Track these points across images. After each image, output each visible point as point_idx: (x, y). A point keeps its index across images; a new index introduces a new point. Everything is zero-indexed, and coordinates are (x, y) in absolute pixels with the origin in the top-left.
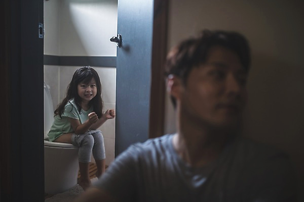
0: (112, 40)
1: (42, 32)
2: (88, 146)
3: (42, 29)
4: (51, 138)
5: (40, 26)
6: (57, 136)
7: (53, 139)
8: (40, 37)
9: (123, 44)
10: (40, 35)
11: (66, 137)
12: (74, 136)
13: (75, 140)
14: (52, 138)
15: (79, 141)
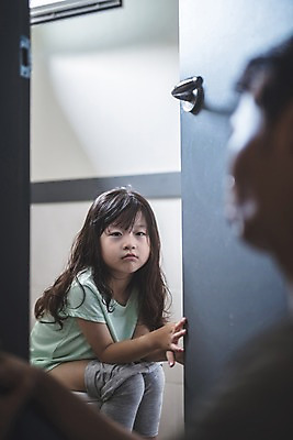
5: (23, 44)
13: (96, 381)
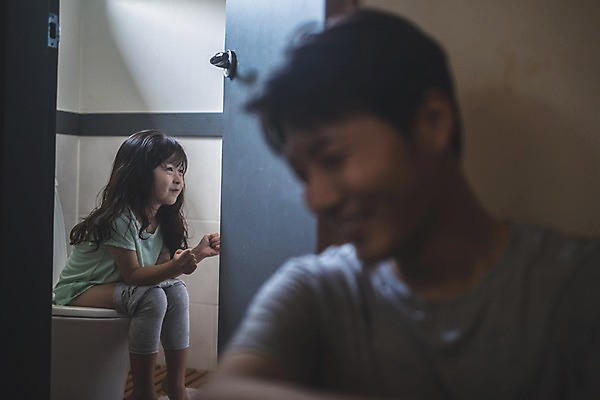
0: (215, 61)
1: (54, 34)
2: (153, 313)
3: (54, 28)
4: (61, 299)
5: (50, 20)
6: (76, 291)
7: (69, 299)
8: (49, 45)
9: (241, 69)
10: (50, 40)
11: (99, 293)
12: (119, 290)
13: (123, 299)
14: (65, 298)
15: (133, 301)
